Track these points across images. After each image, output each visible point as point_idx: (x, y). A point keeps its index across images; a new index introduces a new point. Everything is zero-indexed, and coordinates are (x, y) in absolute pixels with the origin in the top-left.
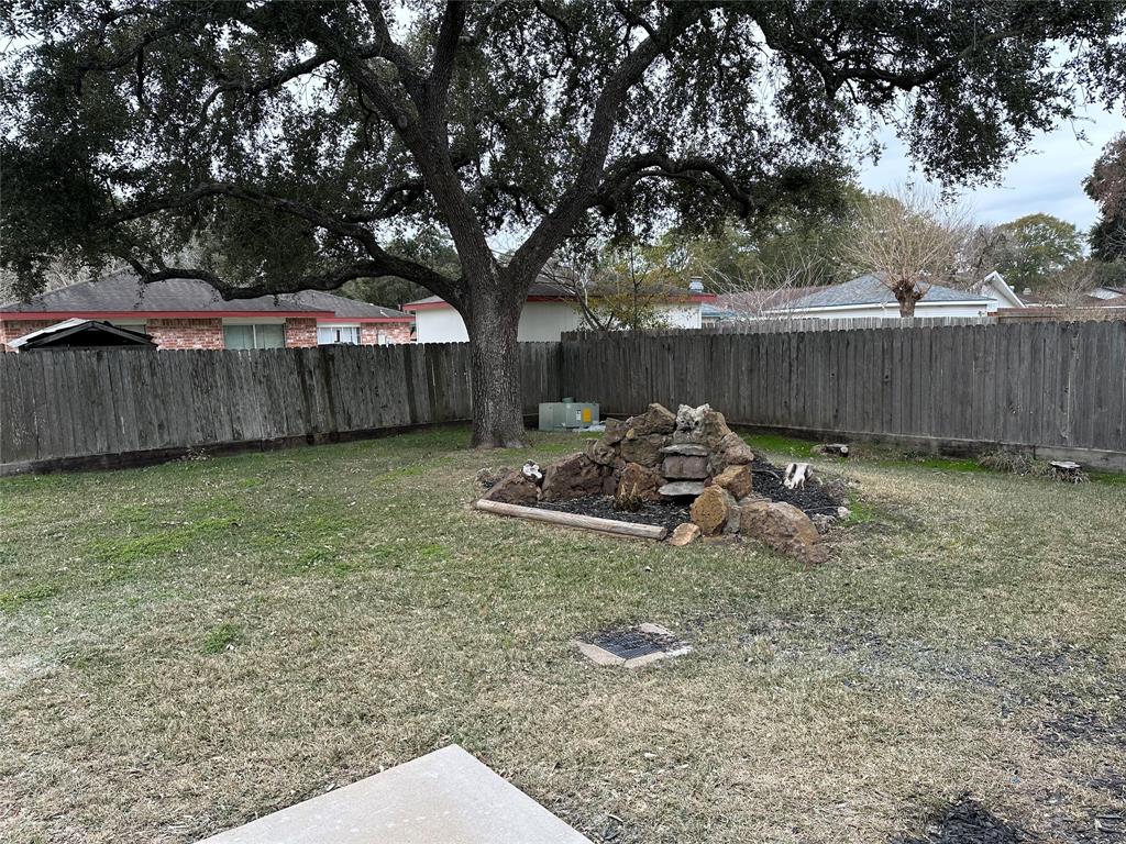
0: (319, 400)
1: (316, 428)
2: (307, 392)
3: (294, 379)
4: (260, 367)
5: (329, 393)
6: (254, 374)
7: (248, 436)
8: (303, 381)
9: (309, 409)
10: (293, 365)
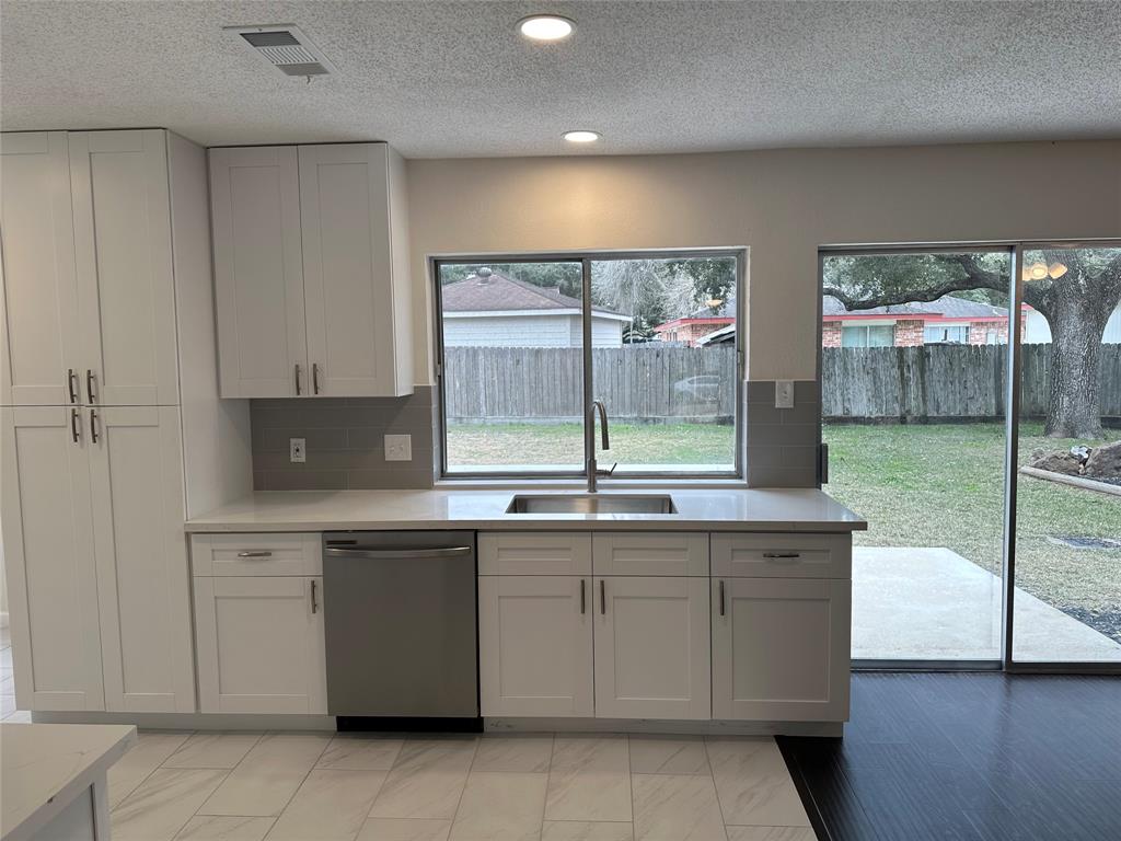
0: (913, 390)
1: (908, 412)
2: (904, 381)
3: (895, 372)
4: (869, 360)
5: (923, 384)
6: (864, 366)
7: (855, 413)
8: (902, 374)
9: (905, 395)
10: (895, 360)
